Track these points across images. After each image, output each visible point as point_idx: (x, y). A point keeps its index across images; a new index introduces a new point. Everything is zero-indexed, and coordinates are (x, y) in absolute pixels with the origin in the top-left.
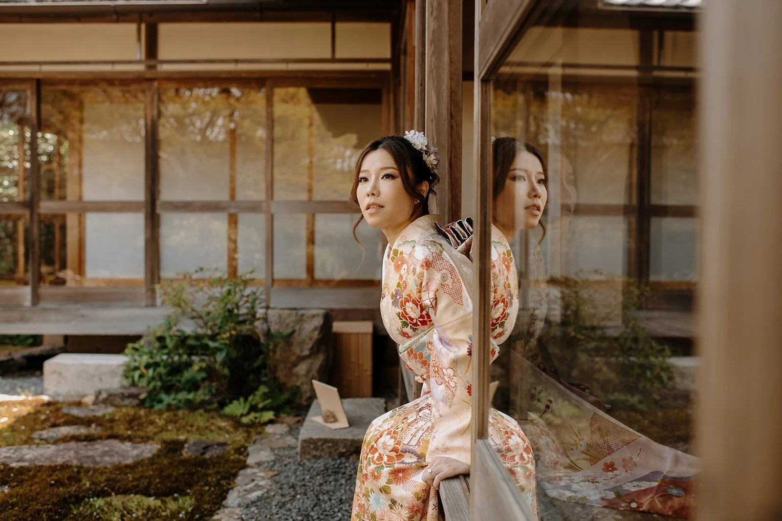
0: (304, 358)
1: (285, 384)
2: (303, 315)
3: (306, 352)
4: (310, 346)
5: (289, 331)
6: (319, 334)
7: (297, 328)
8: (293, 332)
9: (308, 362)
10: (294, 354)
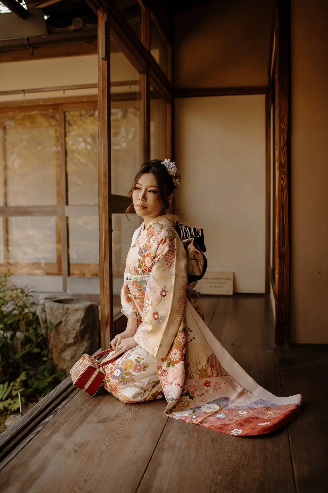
0: (70, 345)
1: (57, 365)
2: (68, 309)
3: (71, 341)
4: (74, 335)
5: (58, 321)
6: (80, 326)
7: (63, 320)
8: (60, 323)
9: (73, 348)
10: (61, 342)
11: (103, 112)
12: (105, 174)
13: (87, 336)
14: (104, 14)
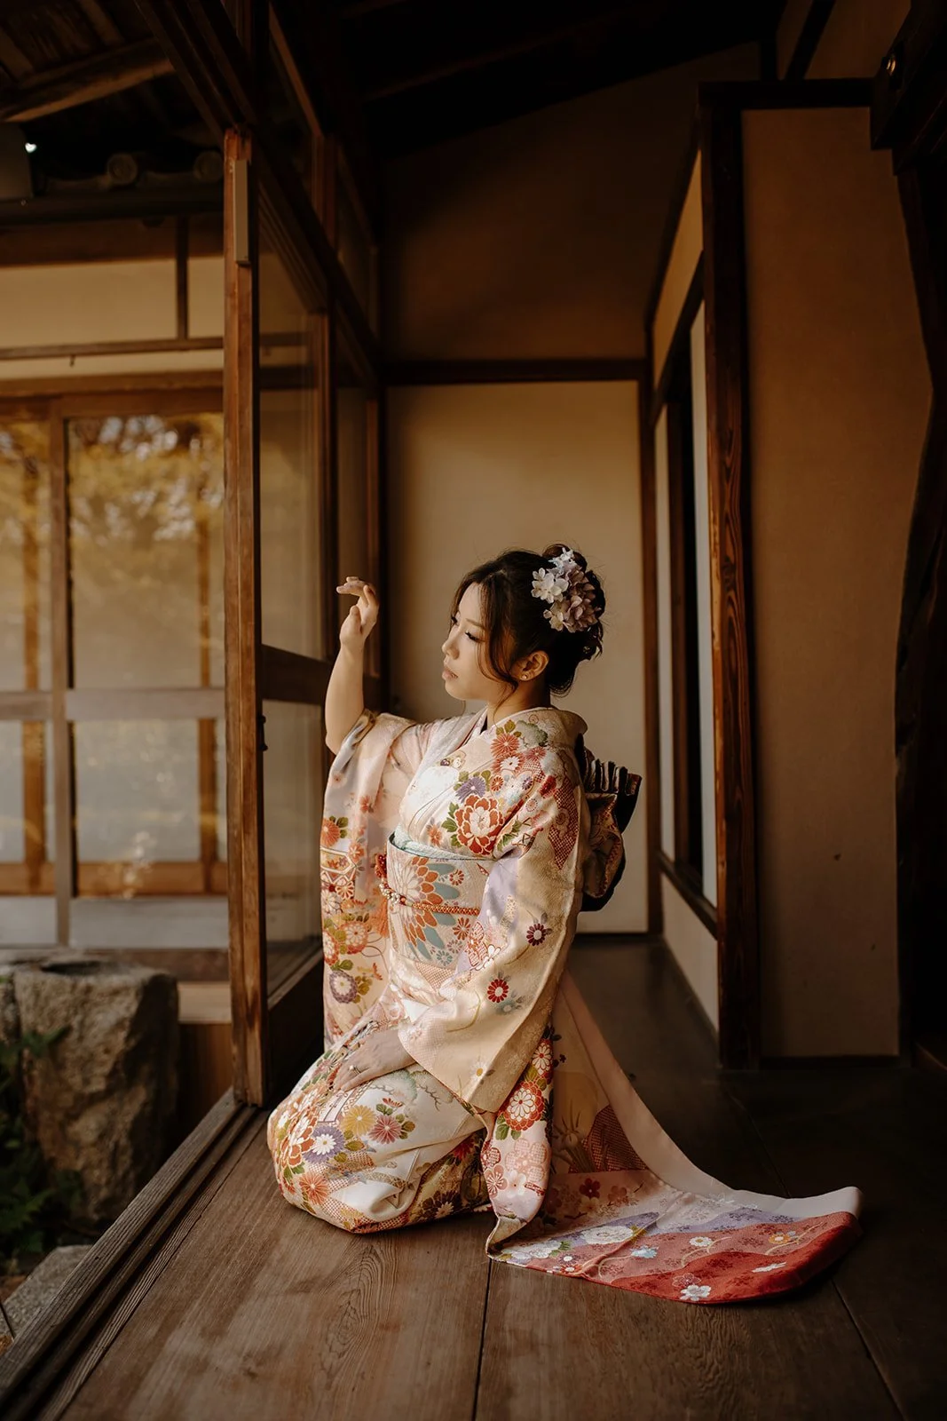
0: (94, 1099)
1: (52, 1161)
2: (89, 989)
3: (98, 1085)
4: (107, 1069)
5: (57, 1027)
6: (127, 1039)
7: (75, 1022)
8: (66, 1032)
9: (105, 1107)
10: (69, 1089)
11: (241, 412)
12: (245, 586)
13: (145, 1069)
14: (243, 143)
